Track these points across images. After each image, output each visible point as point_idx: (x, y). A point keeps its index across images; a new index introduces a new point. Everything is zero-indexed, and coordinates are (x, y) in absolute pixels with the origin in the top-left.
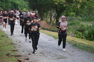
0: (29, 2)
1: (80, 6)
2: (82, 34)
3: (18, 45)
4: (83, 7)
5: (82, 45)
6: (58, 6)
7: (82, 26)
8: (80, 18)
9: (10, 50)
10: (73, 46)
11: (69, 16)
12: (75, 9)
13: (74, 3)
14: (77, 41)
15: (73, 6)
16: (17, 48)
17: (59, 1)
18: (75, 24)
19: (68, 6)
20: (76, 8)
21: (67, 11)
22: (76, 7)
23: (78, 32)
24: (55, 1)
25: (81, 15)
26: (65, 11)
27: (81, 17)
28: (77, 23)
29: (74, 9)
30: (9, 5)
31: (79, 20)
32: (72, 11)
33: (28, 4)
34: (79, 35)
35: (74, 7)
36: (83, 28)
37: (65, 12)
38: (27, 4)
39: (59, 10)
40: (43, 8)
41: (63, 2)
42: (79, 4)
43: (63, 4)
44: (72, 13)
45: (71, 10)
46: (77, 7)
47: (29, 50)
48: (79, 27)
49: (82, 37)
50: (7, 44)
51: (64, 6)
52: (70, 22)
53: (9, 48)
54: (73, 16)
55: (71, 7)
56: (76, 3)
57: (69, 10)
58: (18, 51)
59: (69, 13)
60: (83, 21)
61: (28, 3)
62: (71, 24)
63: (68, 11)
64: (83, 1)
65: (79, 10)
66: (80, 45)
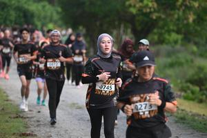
0: (62, 8)
1: (195, 17)
2: (201, 90)
3: (35, 119)
4: (202, 19)
5: (200, 119)
6: (137, 18)
7: (201, 69)
8: (195, 48)
9: (14, 134)
10: (176, 122)
11: (167, 44)
12: (181, 26)
13: (179, 10)
14: (188, 110)
15: (176, 16)
16: (33, 128)
17: (141, 4)
18: (180, 64)
19: (163, 16)
20: (185, 22)
21: (160, 31)
22: (183, 20)
23: (189, 84)
24: (130, 6)
25: (197, 39)
26: (155, 31)
27: (198, 47)
28: (187, 61)
29: (178, 24)
30: (10, 15)
31: (193, 53)
32: (173, 31)
33: (61, 13)
34: (193, 93)
35: (178, 19)
36: (202, 75)
37: (155, 34)
38: (58, 13)
39: (139, 28)
40: (98, 23)
41: (150, 8)
42: (192, 13)
43: (151, 12)
44: (174, 36)
45: (171, 27)
46: (187, 19)
47: (63, 132)
48: (191, 72)
49: (201, 97)
50: (7, 118)
51: (154, 18)
52: (169, 60)
53: (10, 128)
54: (176, 42)
55: (171, 21)
56: (184, 11)
57: (166, 28)
58: (36, 135)
59: (167, 36)
60: (201, 56)
61: (59, 10)
62: (172, 65)
63: (163, 31)
64: (203, 4)
65: (191, 28)
66: (194, 121)
